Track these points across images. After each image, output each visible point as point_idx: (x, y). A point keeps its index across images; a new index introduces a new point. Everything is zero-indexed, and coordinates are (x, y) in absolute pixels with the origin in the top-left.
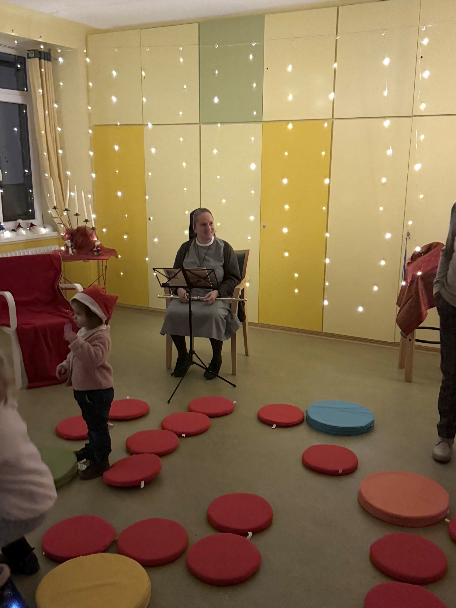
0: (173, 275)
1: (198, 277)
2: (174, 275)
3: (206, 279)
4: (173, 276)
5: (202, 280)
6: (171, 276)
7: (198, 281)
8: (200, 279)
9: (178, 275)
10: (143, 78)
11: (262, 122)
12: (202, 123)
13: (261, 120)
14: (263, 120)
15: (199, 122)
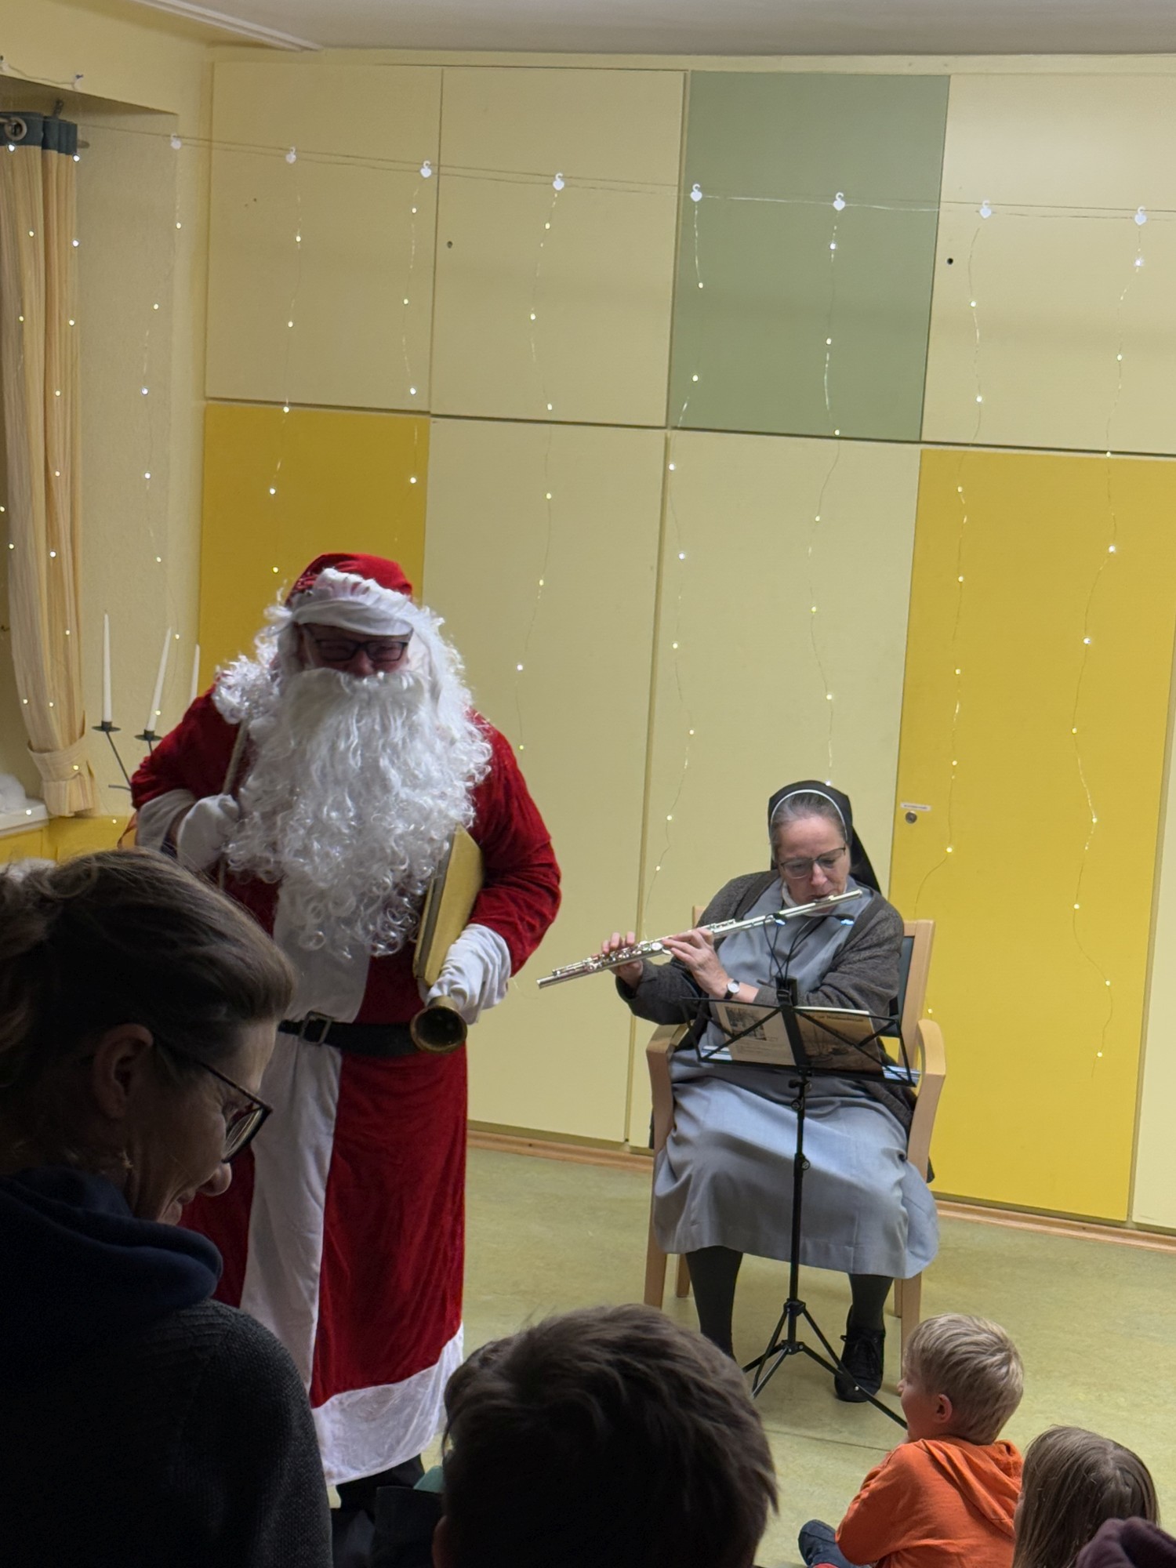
0: (749, 1023)
1: (837, 1039)
2: (753, 1023)
3: (863, 1048)
4: (748, 1026)
5: (852, 1049)
6: (741, 1028)
7: (836, 1052)
8: (845, 1045)
9: (764, 1025)
10: (442, 244)
11: (920, 442)
12: (676, 428)
13: (917, 439)
14: (924, 438)
15: (663, 423)
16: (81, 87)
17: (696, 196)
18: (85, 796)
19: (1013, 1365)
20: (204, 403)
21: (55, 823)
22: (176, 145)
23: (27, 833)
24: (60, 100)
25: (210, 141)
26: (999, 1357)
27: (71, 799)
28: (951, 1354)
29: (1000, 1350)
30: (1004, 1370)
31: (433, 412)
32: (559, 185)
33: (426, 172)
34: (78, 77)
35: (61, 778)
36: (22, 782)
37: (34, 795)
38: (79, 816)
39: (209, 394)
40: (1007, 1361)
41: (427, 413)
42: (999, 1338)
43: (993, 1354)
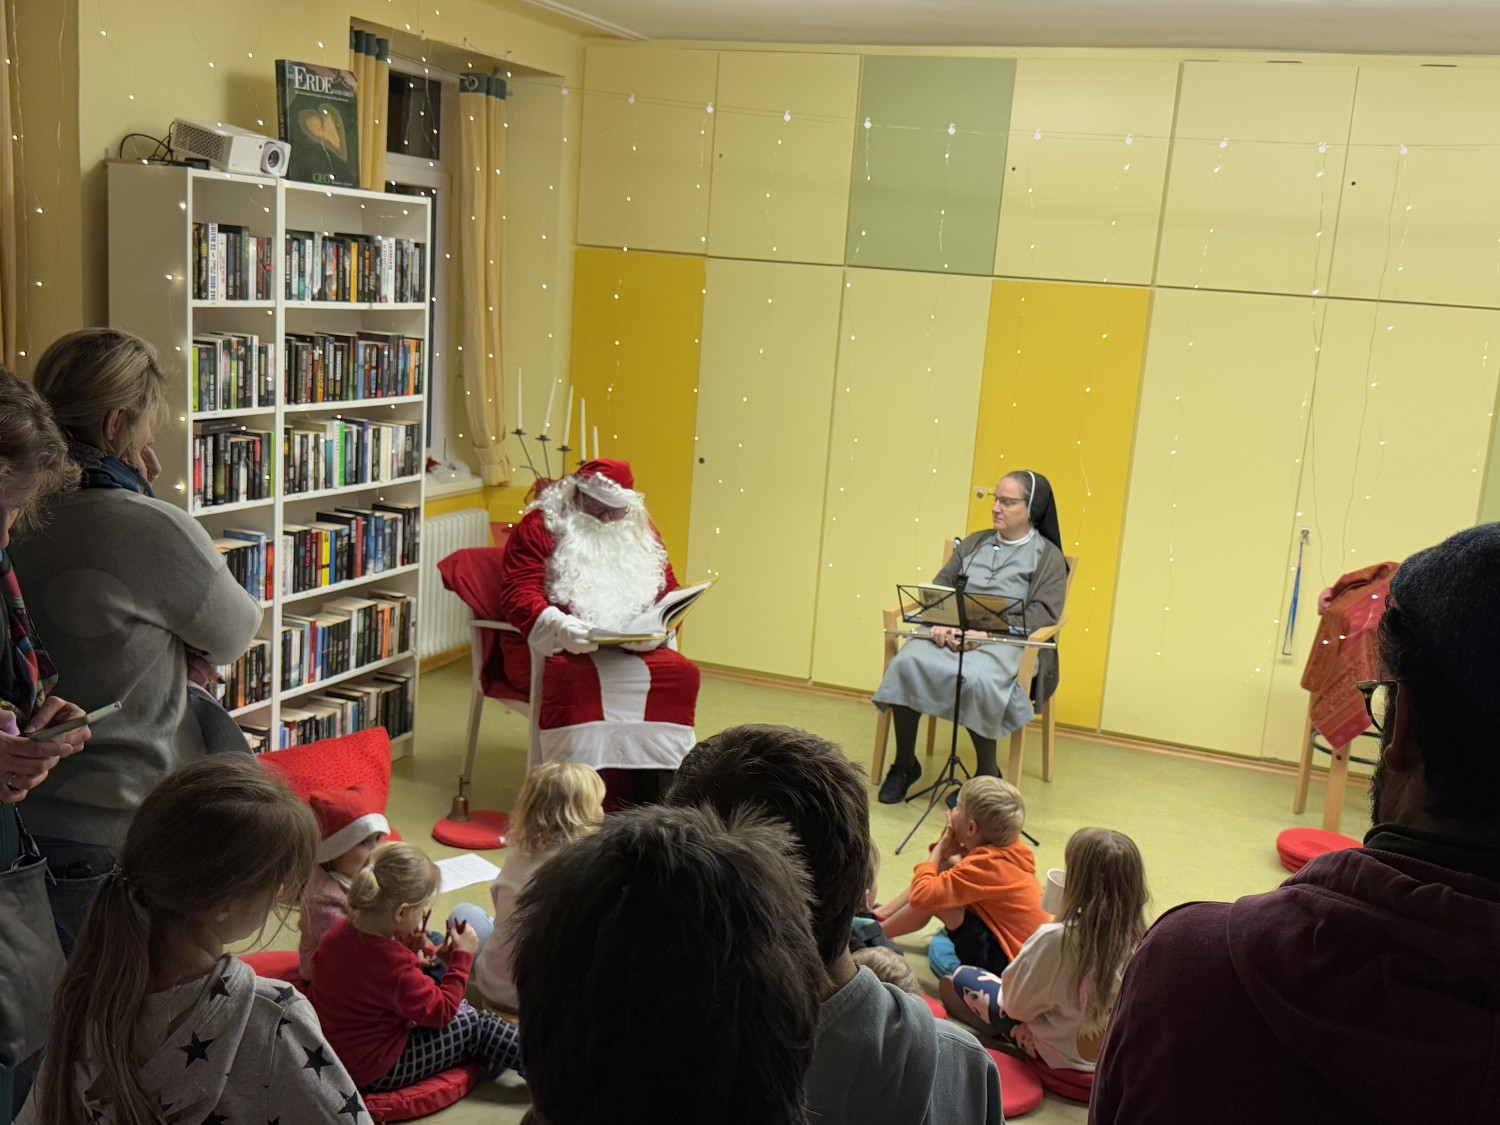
0: (936, 600)
1: (986, 611)
2: (938, 600)
4: (935, 602)
5: (994, 617)
6: (930, 602)
7: (984, 619)
8: (990, 614)
9: (945, 601)
10: (716, 155)
11: (992, 276)
12: (850, 266)
13: (990, 273)
14: (995, 273)
15: (842, 263)
16: (510, 58)
17: (868, 125)
18: (504, 472)
19: (1018, 812)
20: (575, 248)
21: (488, 489)
22: (565, 92)
23: (473, 494)
24: (498, 67)
25: (583, 89)
26: (1010, 807)
27: (497, 475)
28: (983, 799)
29: (1011, 803)
30: (1012, 814)
31: (709, 254)
32: (787, 118)
33: (710, 110)
34: (509, 52)
35: (491, 463)
36: (468, 464)
37: (476, 472)
38: (502, 485)
39: (581, 242)
40: (1015, 810)
41: (705, 255)
42: (1011, 794)
43: (1007, 804)
